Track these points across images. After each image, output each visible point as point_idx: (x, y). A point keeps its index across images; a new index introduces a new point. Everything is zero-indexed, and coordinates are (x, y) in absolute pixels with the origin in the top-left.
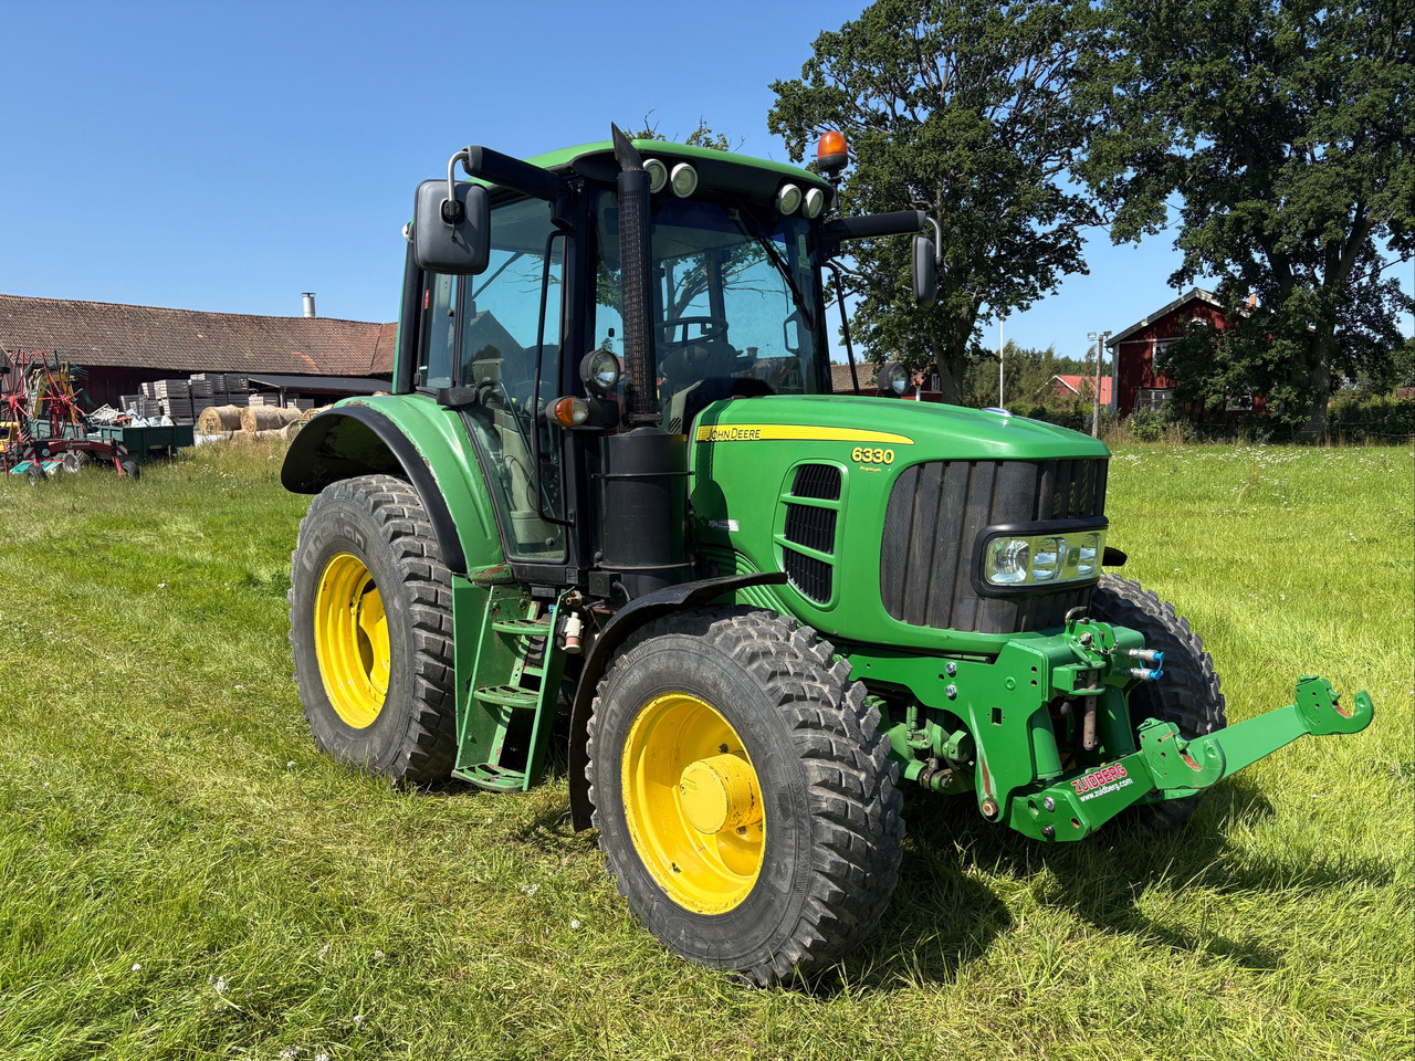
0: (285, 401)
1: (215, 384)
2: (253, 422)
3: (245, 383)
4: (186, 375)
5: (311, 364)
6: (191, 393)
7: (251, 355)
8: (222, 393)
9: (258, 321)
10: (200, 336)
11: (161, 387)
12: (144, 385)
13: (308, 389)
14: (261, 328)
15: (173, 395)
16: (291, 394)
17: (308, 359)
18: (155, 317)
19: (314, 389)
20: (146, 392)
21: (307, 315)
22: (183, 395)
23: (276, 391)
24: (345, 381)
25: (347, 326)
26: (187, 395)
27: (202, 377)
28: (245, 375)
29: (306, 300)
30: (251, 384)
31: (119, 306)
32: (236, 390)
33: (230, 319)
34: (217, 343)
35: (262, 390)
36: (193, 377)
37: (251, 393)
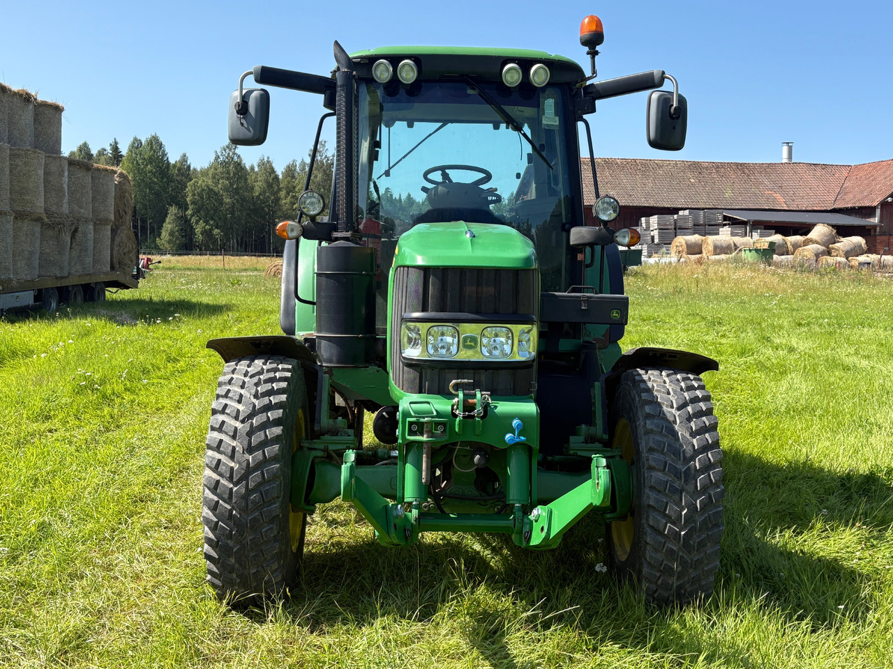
0: (751, 232)
1: (696, 218)
2: (711, 248)
3: (721, 217)
4: (675, 211)
5: (781, 202)
6: (675, 225)
7: (731, 195)
8: (701, 225)
9: (741, 167)
10: (692, 181)
11: (654, 220)
12: (643, 219)
13: (770, 222)
14: (744, 172)
15: (662, 227)
16: (756, 225)
17: (778, 196)
18: (660, 167)
19: (776, 222)
20: (644, 225)
21: (785, 161)
22: (669, 227)
23: (744, 223)
24: (807, 215)
25: (819, 168)
26: (673, 227)
27: (687, 212)
28: (721, 211)
29: (785, 149)
30: (725, 218)
31: (635, 160)
32: (713, 223)
33: (718, 167)
34: (704, 187)
35: (734, 222)
36: (681, 213)
37: (725, 225)
